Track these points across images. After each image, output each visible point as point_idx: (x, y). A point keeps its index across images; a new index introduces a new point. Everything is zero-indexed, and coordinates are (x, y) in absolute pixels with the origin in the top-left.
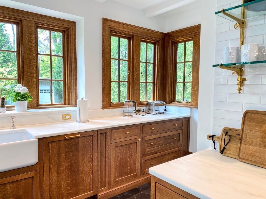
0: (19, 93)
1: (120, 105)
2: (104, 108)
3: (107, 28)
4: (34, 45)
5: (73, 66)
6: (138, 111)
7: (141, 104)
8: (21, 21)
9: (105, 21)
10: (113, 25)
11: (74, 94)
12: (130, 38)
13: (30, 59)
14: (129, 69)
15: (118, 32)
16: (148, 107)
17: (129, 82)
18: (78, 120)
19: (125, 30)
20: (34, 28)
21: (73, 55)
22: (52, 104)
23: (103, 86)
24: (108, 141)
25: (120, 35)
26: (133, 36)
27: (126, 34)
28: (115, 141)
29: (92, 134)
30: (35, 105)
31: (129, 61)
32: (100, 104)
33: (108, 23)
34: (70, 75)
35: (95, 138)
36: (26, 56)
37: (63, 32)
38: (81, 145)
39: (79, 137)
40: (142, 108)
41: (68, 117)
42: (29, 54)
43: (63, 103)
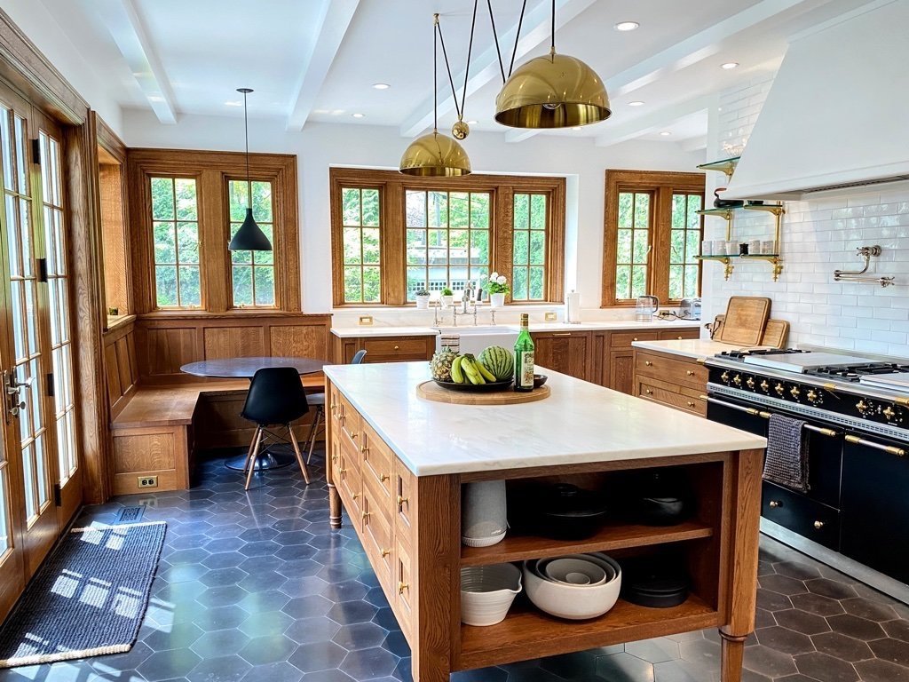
0: (495, 284)
1: (631, 304)
2: (603, 306)
3: (613, 184)
4: (510, 218)
5: (560, 243)
6: (664, 314)
7: (671, 303)
8: (497, 188)
9: (610, 173)
10: (622, 176)
11: (559, 286)
12: (653, 192)
13: (506, 239)
14: (650, 242)
15: (631, 187)
16: (684, 309)
17: (649, 265)
18: (566, 320)
19: (643, 181)
20: (511, 196)
21: (560, 228)
22: (529, 301)
23: (604, 272)
24: (606, 347)
25: (634, 190)
26: (658, 189)
27: (647, 187)
28: (616, 349)
29: (584, 335)
30: (509, 300)
31: (650, 229)
32: (599, 301)
33: (615, 176)
34: (554, 257)
35: (589, 340)
36: (501, 234)
37: (548, 194)
38: (570, 348)
39: (569, 337)
40: (671, 310)
41: (552, 316)
42: (506, 232)
43: (543, 298)
